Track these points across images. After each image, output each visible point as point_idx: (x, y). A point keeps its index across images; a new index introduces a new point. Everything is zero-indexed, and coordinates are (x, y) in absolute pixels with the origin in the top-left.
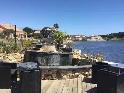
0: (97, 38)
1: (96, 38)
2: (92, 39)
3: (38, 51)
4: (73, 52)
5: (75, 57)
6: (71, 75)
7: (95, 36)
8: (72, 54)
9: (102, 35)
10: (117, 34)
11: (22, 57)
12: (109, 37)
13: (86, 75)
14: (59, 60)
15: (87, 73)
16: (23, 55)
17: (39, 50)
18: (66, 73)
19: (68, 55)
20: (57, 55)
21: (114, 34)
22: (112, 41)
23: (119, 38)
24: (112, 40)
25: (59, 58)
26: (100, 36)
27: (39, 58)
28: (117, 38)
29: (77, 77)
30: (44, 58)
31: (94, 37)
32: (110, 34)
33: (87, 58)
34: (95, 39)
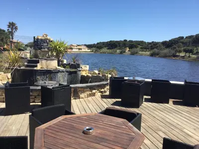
0: (81, 49)
1: (79, 49)
2: (73, 50)
3: (35, 68)
4: (81, 68)
5: (84, 74)
6: (89, 93)
7: (79, 45)
8: (80, 71)
9: (88, 44)
10: (107, 42)
11: (8, 79)
12: (98, 48)
13: (102, 92)
14: (66, 79)
15: (103, 90)
16: (9, 75)
17: (36, 66)
18: (83, 92)
19: (75, 72)
20: (64, 72)
21: (103, 43)
22: (101, 53)
23: (110, 49)
24: (101, 51)
25: (66, 76)
26: (85, 45)
27: (39, 77)
28: (108, 49)
29: (94, 95)
30: (47, 77)
31: (76, 47)
32: (98, 44)
33: (99, 74)
34: (77, 50)
